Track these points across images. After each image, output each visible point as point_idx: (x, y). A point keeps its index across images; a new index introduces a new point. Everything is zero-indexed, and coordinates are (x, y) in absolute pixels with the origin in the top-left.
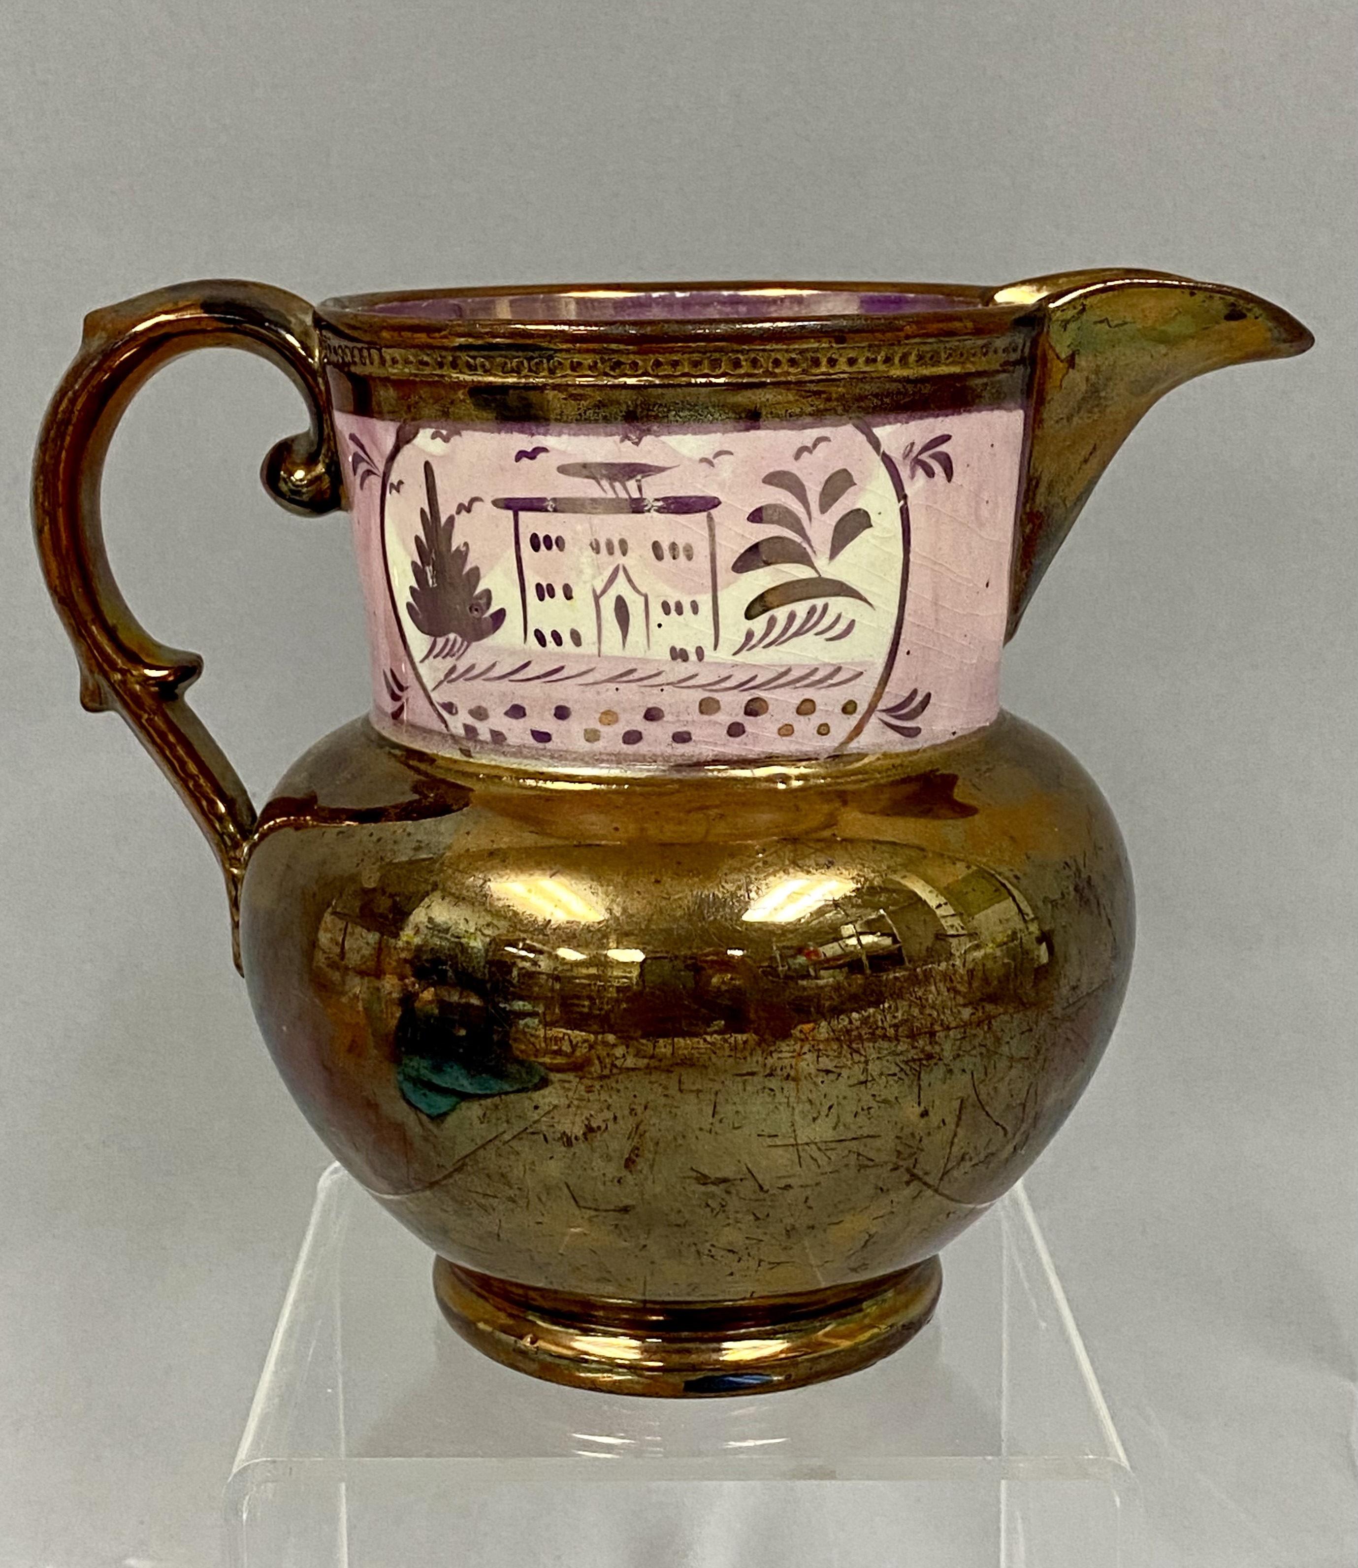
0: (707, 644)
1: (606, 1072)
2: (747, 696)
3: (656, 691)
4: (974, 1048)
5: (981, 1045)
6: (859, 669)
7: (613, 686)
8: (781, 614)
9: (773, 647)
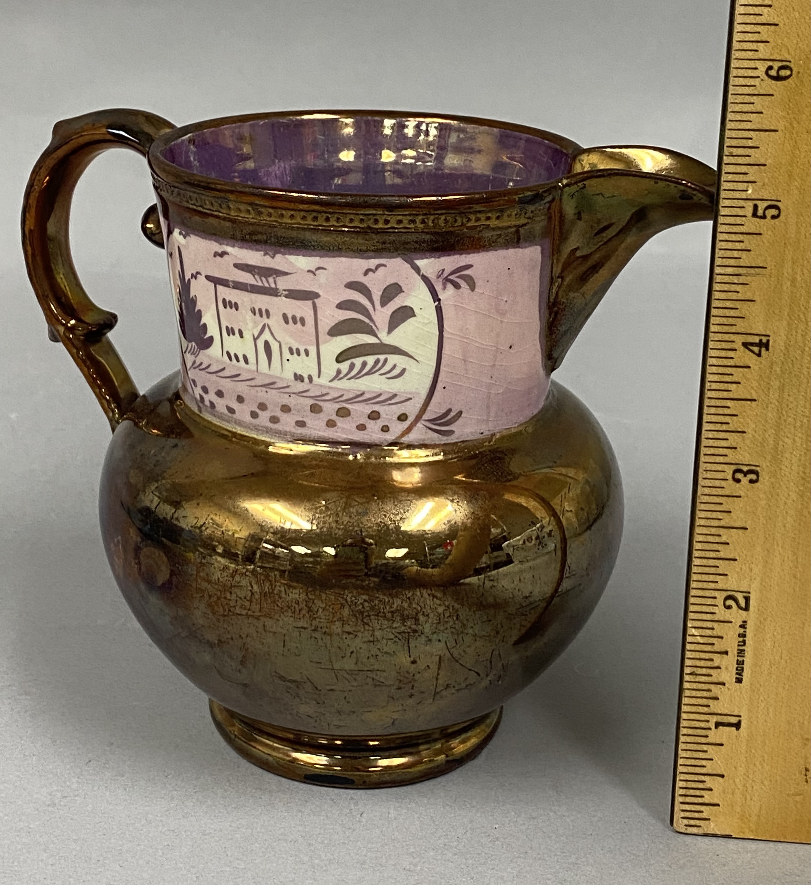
0: (314, 373)
1: (226, 613)
2: (338, 406)
3: (287, 396)
4: (447, 629)
5: (451, 627)
6: (410, 396)
7: (264, 389)
8: (358, 361)
9: (353, 380)
